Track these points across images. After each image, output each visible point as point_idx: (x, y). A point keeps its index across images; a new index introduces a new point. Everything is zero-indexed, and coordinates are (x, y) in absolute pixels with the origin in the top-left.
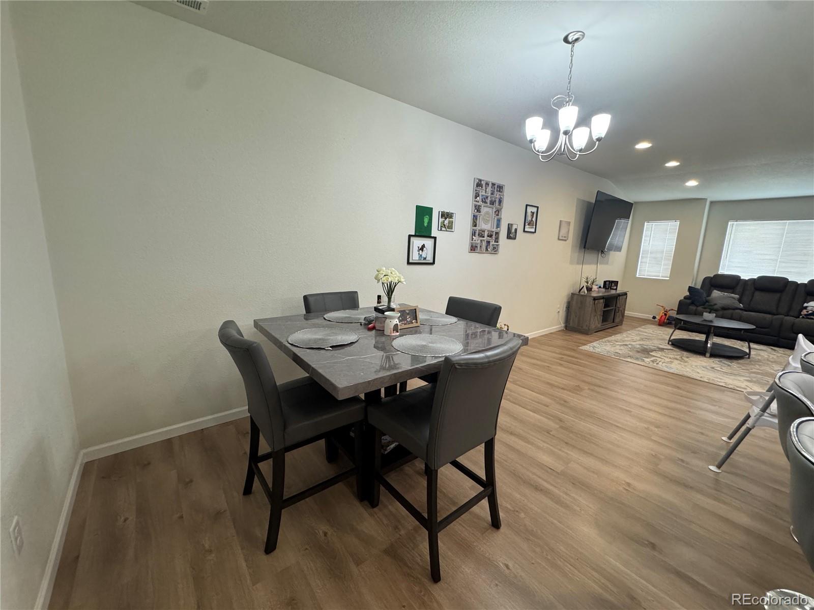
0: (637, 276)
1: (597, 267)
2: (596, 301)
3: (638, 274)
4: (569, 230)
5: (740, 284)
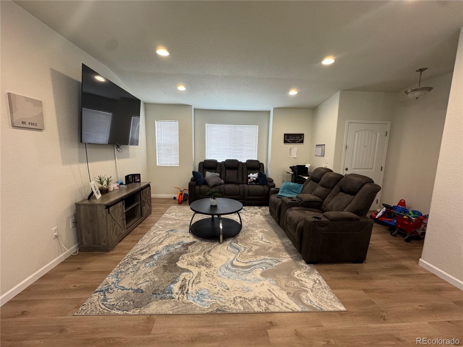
0: (157, 165)
2: (110, 209)
4: (42, 114)
5: (218, 166)
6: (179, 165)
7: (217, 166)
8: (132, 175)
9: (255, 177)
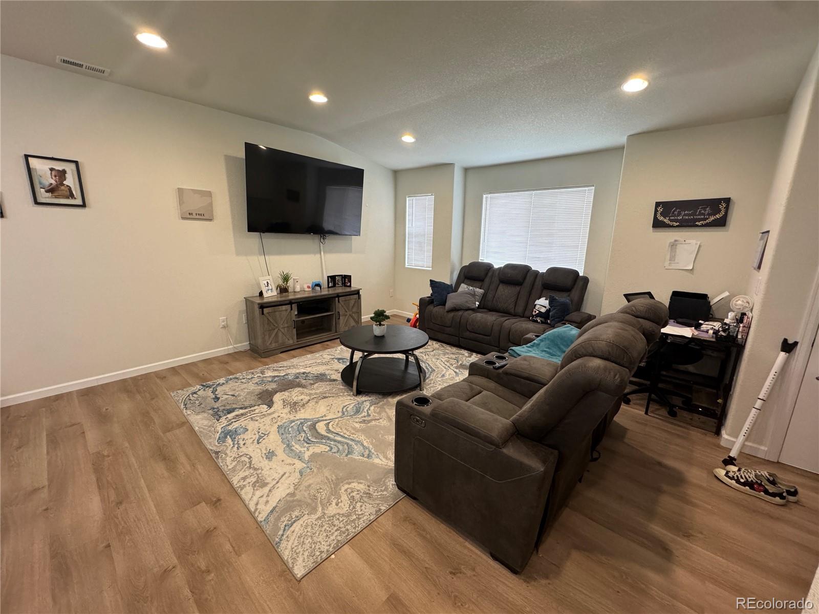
0: (406, 266)
1: (321, 258)
2: (266, 310)
3: (407, 264)
4: (211, 204)
5: (490, 274)
6: (431, 269)
7: (487, 274)
8: (342, 275)
9: (545, 307)
